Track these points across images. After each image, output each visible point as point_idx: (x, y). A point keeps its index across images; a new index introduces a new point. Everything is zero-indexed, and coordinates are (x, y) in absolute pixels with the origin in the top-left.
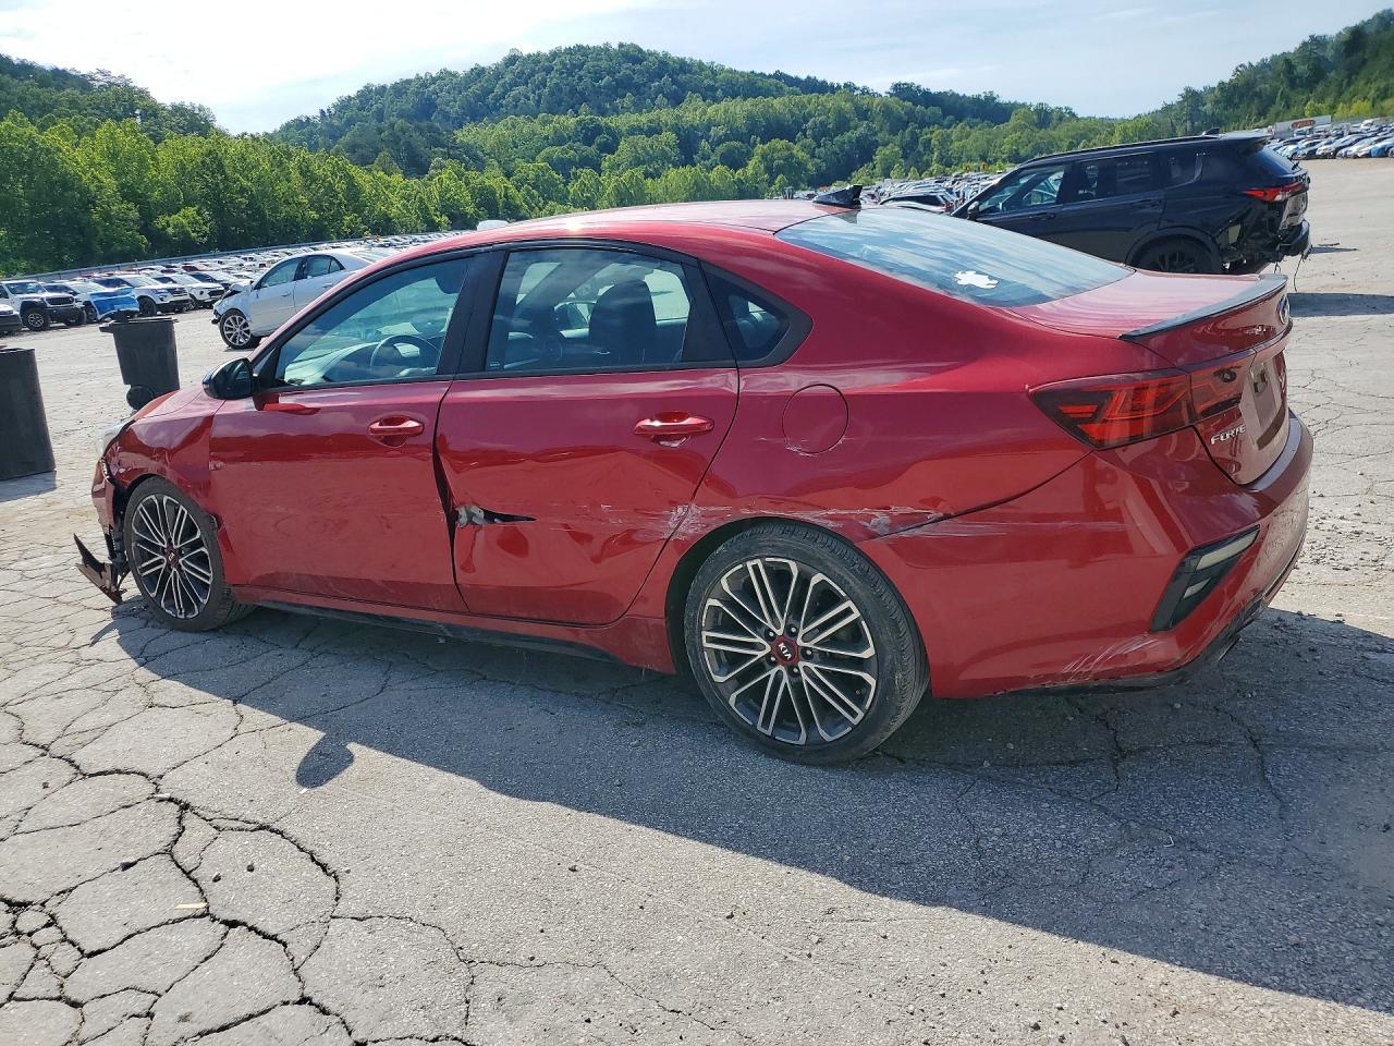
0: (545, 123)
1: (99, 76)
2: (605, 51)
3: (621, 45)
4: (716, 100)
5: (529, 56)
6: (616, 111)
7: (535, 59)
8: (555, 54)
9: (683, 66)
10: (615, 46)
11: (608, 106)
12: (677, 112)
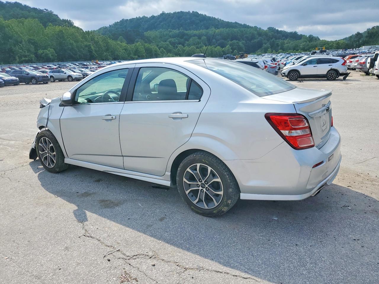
0: (170, 32)
1: (45, 11)
2: (188, 13)
3: (193, 12)
4: (218, 28)
6: (190, 29)
7: (169, 14)
8: (175, 13)
9: (210, 19)
10: (191, 12)
11: (188, 28)
12: (207, 31)
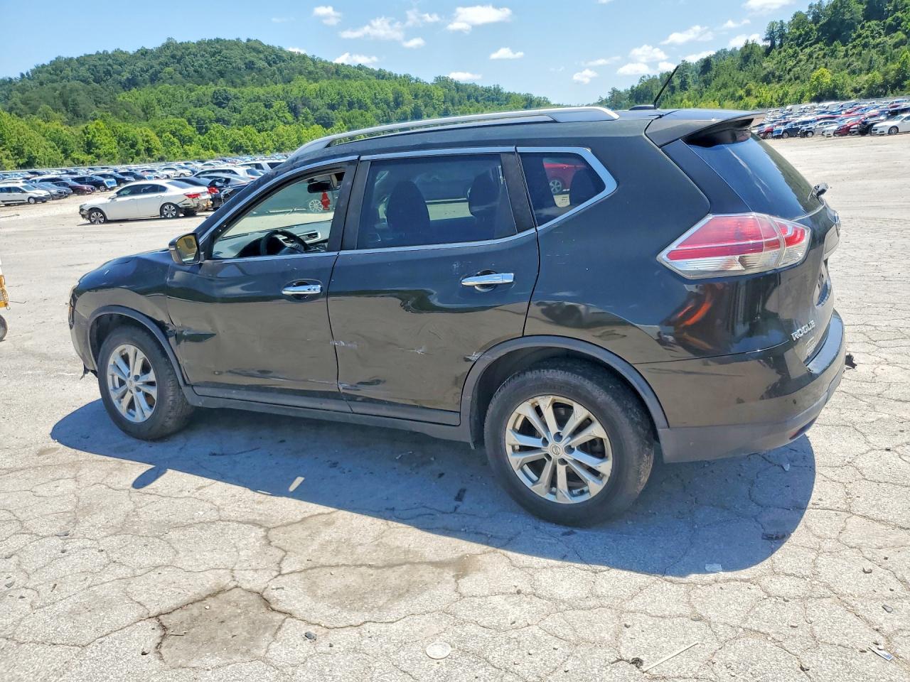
0: (191, 90)
2: (237, 43)
3: (249, 40)
4: (316, 81)
5: (181, 44)
6: (244, 84)
7: (185, 47)
8: (199, 43)
9: (294, 58)
10: (244, 41)
11: (238, 81)
12: (288, 87)
